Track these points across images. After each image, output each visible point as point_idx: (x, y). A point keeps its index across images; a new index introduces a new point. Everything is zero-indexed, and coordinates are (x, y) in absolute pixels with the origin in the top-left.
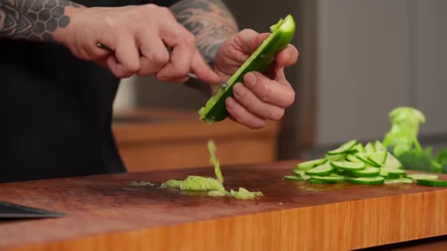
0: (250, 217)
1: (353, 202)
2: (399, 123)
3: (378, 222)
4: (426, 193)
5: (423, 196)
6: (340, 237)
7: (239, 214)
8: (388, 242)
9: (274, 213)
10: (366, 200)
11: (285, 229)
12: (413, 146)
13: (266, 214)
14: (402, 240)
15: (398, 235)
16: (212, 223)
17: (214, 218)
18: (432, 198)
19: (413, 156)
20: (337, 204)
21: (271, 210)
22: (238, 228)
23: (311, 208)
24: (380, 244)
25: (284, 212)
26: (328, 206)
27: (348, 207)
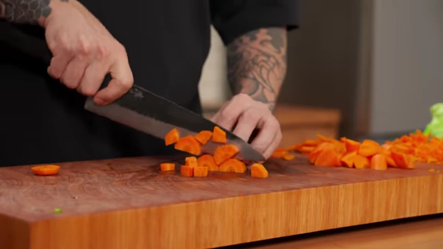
0: (313, 190)
1: (398, 180)
2: (438, 116)
3: (419, 196)
6: (387, 209)
7: (305, 187)
10: (409, 179)
11: (342, 200)
13: (327, 187)
16: (283, 194)
17: (283, 190)
20: (386, 181)
21: (330, 185)
22: (304, 199)
23: (363, 183)
24: (420, 214)
25: (341, 186)
26: (377, 183)
27: (394, 183)
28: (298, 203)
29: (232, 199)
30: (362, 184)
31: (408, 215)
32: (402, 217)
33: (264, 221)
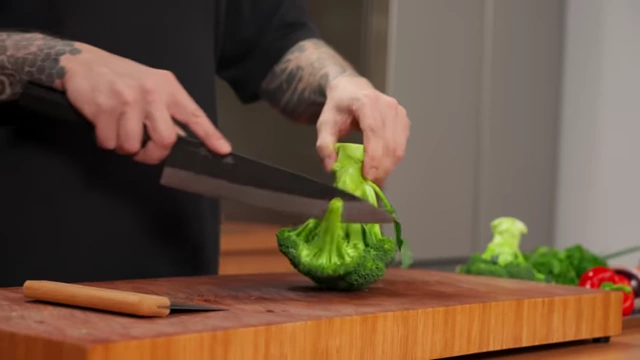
0: (390, 314)
4: (546, 299)
5: (543, 302)
8: (512, 347)
9: (411, 311)
12: (516, 257)
13: (406, 312)
14: (524, 345)
15: (521, 340)
16: (357, 318)
18: (551, 304)
19: (518, 265)
22: (380, 326)
24: (505, 347)
25: (420, 311)
26: (459, 308)
28: (374, 329)
29: (303, 323)
30: (441, 309)
31: (491, 349)
32: (485, 350)
33: (337, 352)
